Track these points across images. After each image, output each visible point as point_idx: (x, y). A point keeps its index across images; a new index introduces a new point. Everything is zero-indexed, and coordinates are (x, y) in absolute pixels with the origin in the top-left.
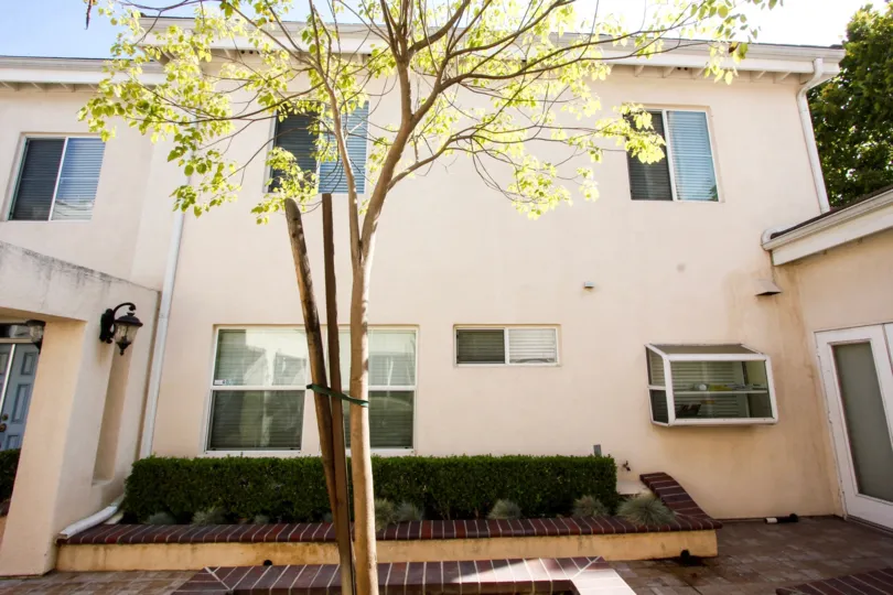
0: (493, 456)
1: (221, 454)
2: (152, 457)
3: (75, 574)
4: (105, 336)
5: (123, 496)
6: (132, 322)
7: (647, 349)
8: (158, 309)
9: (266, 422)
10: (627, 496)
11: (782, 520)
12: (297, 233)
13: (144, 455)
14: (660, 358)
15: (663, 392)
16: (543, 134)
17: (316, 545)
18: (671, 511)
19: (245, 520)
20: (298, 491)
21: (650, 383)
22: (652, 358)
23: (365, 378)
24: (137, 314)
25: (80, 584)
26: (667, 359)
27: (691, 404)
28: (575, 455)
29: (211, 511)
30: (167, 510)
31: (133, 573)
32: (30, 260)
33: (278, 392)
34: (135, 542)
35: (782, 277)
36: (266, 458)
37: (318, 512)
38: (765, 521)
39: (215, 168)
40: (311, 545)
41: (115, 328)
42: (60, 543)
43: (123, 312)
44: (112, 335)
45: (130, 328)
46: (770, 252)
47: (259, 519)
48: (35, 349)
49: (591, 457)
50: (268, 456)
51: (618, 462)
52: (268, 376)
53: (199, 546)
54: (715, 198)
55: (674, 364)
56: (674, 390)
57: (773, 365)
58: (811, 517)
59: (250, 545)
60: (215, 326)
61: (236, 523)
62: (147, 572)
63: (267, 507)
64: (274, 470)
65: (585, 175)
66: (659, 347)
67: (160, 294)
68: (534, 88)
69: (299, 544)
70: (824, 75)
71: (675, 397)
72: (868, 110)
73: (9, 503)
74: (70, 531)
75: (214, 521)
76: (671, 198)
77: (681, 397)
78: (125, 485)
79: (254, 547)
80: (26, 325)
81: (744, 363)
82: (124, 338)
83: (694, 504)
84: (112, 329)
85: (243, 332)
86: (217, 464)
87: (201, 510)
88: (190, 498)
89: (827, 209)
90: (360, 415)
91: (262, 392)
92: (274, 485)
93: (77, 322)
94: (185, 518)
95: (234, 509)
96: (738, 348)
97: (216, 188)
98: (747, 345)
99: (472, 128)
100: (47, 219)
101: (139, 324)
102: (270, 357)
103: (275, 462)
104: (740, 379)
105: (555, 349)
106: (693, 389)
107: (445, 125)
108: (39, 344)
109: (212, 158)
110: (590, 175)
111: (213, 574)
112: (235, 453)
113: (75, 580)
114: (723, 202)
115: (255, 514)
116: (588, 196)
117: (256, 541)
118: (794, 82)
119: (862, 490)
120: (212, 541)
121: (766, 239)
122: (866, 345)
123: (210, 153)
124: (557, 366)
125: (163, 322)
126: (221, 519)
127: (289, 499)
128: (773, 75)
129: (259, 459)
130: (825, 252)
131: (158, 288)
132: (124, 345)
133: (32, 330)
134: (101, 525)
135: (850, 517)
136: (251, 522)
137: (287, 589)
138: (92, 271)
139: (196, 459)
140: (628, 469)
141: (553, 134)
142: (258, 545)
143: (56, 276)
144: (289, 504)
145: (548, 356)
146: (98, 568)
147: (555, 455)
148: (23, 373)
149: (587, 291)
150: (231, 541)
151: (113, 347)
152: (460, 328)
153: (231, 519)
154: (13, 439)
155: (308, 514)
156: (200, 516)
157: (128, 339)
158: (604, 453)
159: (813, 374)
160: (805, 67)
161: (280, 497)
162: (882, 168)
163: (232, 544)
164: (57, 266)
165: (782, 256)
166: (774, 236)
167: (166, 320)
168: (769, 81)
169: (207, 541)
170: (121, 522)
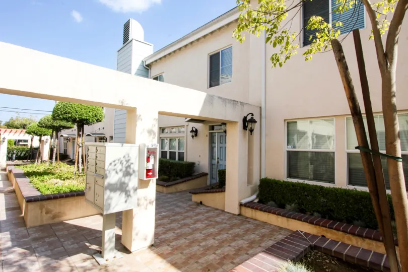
1: (294, 181)
2: (266, 178)
3: (247, 218)
4: (245, 128)
5: (258, 192)
6: (253, 121)
8: (261, 115)
9: (311, 167)
12: (341, 60)
13: (263, 177)
17: (351, 236)
19: (309, 213)
20: (335, 205)
23: (398, 144)
24: (255, 118)
25: (249, 222)
29: (293, 205)
30: (274, 201)
31: (265, 223)
32: (220, 100)
33: (316, 152)
34: (265, 211)
36: (316, 186)
37: (350, 218)
39: (285, 39)
40: (348, 235)
41: (248, 123)
42: (241, 205)
43: (249, 118)
44: (247, 127)
45: (253, 124)
47: (316, 214)
48: (224, 134)
50: (318, 185)
52: (309, 145)
53: (290, 220)
59: (313, 226)
60: (285, 120)
61: (305, 213)
62: (271, 225)
63: (320, 210)
64: (322, 192)
67: (260, 108)
69: (340, 233)
73: (225, 188)
74: (243, 201)
75: (294, 210)
78: (258, 188)
79: (316, 228)
80: (221, 125)
82: (251, 128)
84: (247, 125)
85: (296, 122)
86: (293, 185)
87: (288, 204)
88: (283, 198)
90: (396, 167)
91: (307, 152)
92: (322, 200)
93: (235, 122)
94: (282, 206)
95: (303, 207)
97: (287, 50)
100: (219, 85)
101: (256, 122)
102: (309, 135)
103: (322, 188)
108: (225, 132)
109: (284, 35)
111: (302, 234)
112: (301, 181)
113: (247, 220)
115: (314, 211)
117: (316, 224)
120: (295, 219)
123: (283, 32)
125: (263, 120)
126: (298, 210)
127: (332, 208)
129: (313, 185)
131: (260, 106)
132: (251, 131)
133: (223, 127)
134: (252, 202)
136: (312, 215)
137: (343, 254)
138: (237, 102)
139: (284, 181)
142: (318, 226)
143: (228, 105)
144: (332, 211)
146: (254, 218)
148: (220, 143)
150: (304, 221)
151: (248, 132)
153: (302, 211)
154: (221, 166)
155: (343, 218)
156: (288, 207)
157: (253, 128)
161: (326, 206)
163: (304, 223)
164: (227, 101)
167: (264, 119)
169: (293, 218)
170: (258, 202)
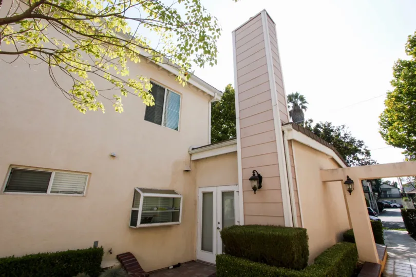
0: (16, 257)
7: (135, 190)
10: (106, 269)
11: (175, 267)
14: (140, 194)
15: (138, 211)
16: (99, 72)
18: (127, 273)
21: (133, 207)
22: (136, 195)
26: (143, 195)
27: (149, 217)
28: (80, 249)
35: (193, 164)
38: (169, 268)
46: (191, 155)
49: (90, 249)
51: (106, 250)
54: (176, 129)
55: (145, 198)
56: (143, 210)
57: (183, 199)
58: (185, 263)
65: (117, 99)
66: (141, 189)
68: (98, 47)
70: (217, 99)
71: (142, 214)
72: (226, 115)
76: (160, 124)
77: (145, 213)
81: (174, 198)
83: (139, 266)
89: (210, 143)
96: (173, 192)
98: (176, 191)
99: (53, 50)
104: (171, 205)
105: (84, 186)
106: (152, 209)
107: (35, 40)
110: (120, 100)
114: (179, 131)
116: (117, 110)
118: (209, 98)
119: (203, 249)
121: (190, 150)
122: (211, 193)
124: (83, 196)
128: (204, 92)
130: (206, 158)
135: (198, 260)
140: (111, 253)
141: (105, 75)
145: (79, 190)
147: (66, 250)
149: (112, 157)
152: (15, 167)
158: (99, 246)
159: (196, 204)
160: (212, 94)
162: (226, 134)
165: (194, 157)
166: (193, 149)
168: (202, 94)
